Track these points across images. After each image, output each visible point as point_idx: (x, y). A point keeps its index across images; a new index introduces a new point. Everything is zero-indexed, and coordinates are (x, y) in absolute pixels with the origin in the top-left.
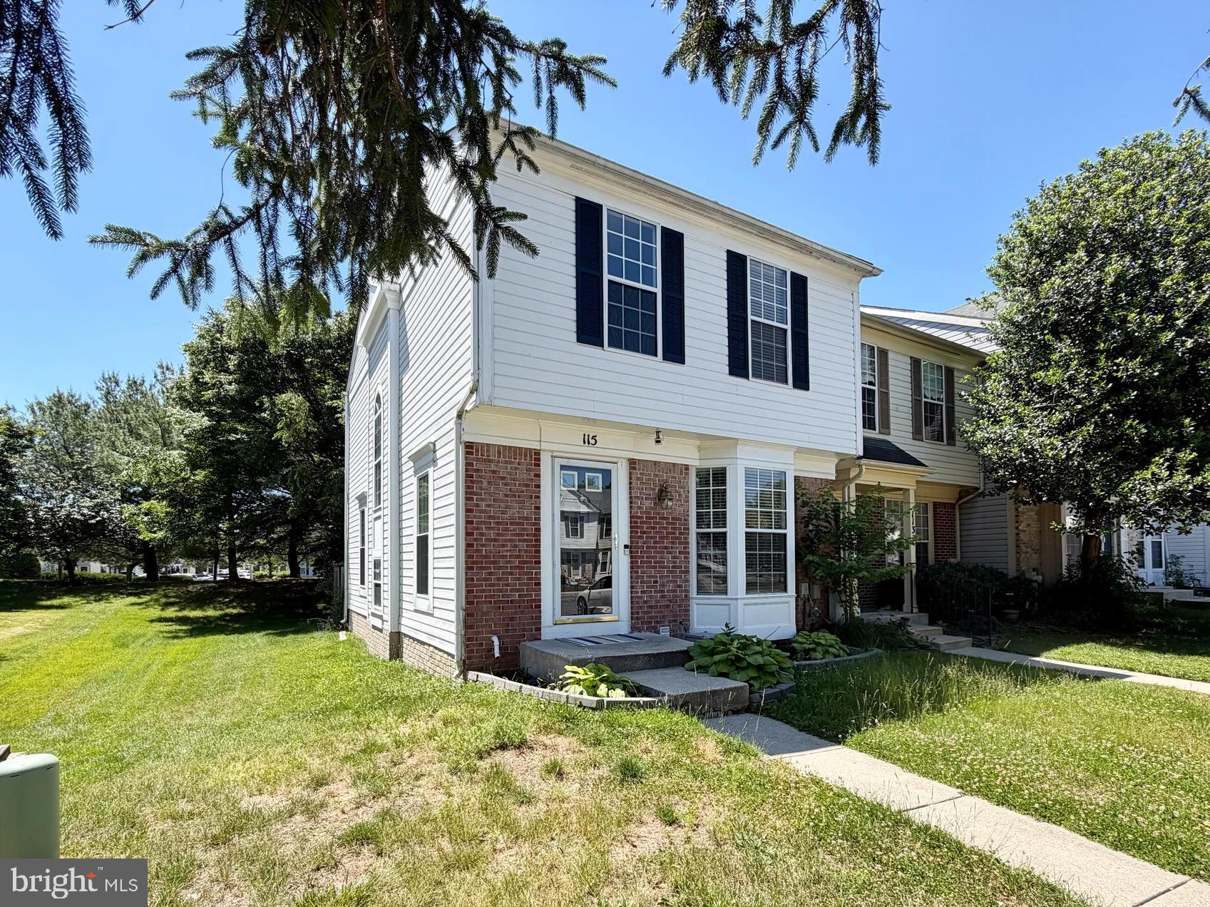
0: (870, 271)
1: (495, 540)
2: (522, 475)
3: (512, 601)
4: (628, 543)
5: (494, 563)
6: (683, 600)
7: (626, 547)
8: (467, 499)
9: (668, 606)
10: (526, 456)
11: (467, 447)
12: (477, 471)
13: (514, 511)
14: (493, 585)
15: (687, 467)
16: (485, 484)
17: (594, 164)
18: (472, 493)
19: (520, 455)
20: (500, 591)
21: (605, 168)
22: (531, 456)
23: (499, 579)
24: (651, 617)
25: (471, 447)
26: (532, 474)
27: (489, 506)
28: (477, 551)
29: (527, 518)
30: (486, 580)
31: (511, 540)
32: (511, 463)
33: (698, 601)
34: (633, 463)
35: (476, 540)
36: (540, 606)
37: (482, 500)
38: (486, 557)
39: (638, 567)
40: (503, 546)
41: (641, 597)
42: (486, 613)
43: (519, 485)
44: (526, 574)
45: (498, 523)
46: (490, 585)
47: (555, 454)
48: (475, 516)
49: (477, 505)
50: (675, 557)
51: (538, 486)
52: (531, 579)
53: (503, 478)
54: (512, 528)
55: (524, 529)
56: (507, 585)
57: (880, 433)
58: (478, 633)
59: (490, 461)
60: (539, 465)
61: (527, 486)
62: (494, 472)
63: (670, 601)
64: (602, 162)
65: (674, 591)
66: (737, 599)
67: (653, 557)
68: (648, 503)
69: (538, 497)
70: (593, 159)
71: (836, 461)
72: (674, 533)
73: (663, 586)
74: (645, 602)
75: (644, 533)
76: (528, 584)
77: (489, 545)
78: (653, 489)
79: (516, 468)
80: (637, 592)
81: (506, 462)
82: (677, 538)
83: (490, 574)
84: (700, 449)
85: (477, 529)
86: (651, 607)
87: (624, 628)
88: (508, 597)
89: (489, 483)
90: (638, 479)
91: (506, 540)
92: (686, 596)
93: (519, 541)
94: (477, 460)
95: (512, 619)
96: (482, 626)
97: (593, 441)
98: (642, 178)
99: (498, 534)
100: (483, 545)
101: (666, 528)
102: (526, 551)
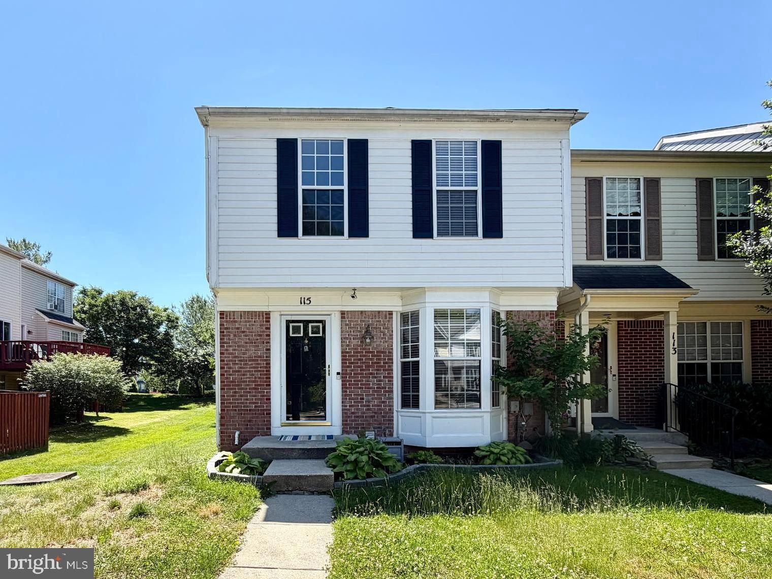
0: (574, 117)
1: (239, 371)
2: (257, 328)
3: (250, 410)
4: (339, 370)
5: (238, 385)
6: (387, 413)
7: (338, 373)
8: (221, 346)
9: (372, 417)
10: (259, 316)
11: (221, 314)
12: (227, 328)
13: (252, 352)
14: (238, 399)
15: (391, 313)
16: (232, 336)
17: (279, 114)
18: (224, 343)
19: (256, 316)
20: (242, 403)
21: (288, 114)
22: (263, 316)
23: (241, 396)
24: (357, 424)
25: (223, 314)
26: (264, 328)
27: (234, 350)
28: (227, 378)
29: (260, 357)
30: (233, 396)
31: (249, 371)
32: (249, 322)
33: (402, 414)
34: (343, 313)
35: (226, 371)
36: (270, 414)
37: (230, 346)
38: (232, 382)
39: (347, 388)
40: (244, 375)
41: (349, 410)
42: (233, 417)
43: (255, 335)
44: (260, 392)
45: (240, 361)
46: (235, 400)
47: (282, 313)
48: (226, 357)
49: (227, 350)
50: (380, 381)
51: (269, 335)
52: (264, 396)
53: (243, 332)
54: (250, 363)
55: (258, 364)
56: (247, 400)
57: (646, 260)
58: (228, 429)
59: (235, 322)
60: (269, 321)
61: (260, 335)
62: (238, 328)
63: (375, 413)
64: (285, 111)
65: (379, 406)
66: (424, 413)
67: (360, 381)
68: (355, 342)
69: (269, 343)
70: (278, 111)
71: (557, 294)
72: (378, 363)
73: (369, 402)
74: (353, 413)
75: (352, 363)
76: (261, 399)
77: (235, 375)
78: (360, 332)
79: (253, 325)
80: (346, 406)
81: (246, 322)
82: (381, 366)
83: (235, 392)
84: (402, 298)
85: (227, 364)
86: (357, 417)
87: (336, 431)
88: (247, 406)
89: (235, 336)
90: (347, 325)
91: (246, 371)
92: (390, 410)
93: (255, 371)
94: (227, 322)
95: (250, 421)
96: (230, 425)
97: (308, 302)
98: (318, 111)
99: (241, 368)
100: (230, 375)
101: (371, 359)
102: (260, 378)
